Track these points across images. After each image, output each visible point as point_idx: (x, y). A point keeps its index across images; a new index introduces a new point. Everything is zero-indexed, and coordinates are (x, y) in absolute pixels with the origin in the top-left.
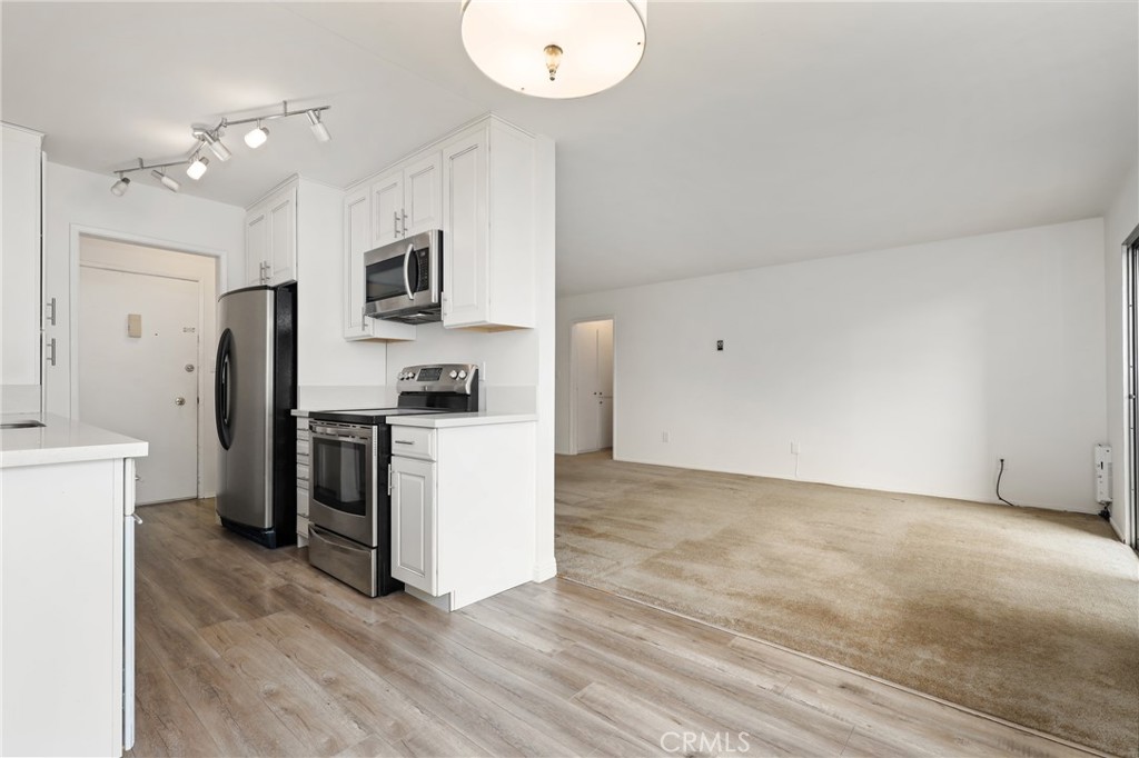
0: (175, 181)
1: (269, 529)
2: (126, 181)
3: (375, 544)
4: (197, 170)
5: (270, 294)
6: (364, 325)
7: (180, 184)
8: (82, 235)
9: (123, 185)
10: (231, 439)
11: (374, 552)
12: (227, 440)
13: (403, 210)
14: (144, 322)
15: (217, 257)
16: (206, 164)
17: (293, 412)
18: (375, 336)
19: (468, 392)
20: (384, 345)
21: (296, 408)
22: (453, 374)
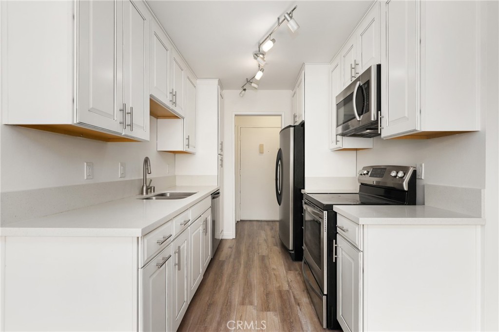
0: (256, 84)
1: (291, 251)
2: (245, 90)
3: (325, 293)
4: (259, 75)
5: (292, 129)
6: (337, 141)
7: (258, 85)
8: (236, 115)
9: (244, 92)
10: (281, 201)
11: (324, 298)
12: (279, 201)
13: (355, 61)
14: (264, 146)
15: (281, 115)
16: (263, 72)
17: (303, 191)
18: (344, 148)
19: (406, 188)
20: (355, 152)
21: (304, 189)
22: (393, 174)
